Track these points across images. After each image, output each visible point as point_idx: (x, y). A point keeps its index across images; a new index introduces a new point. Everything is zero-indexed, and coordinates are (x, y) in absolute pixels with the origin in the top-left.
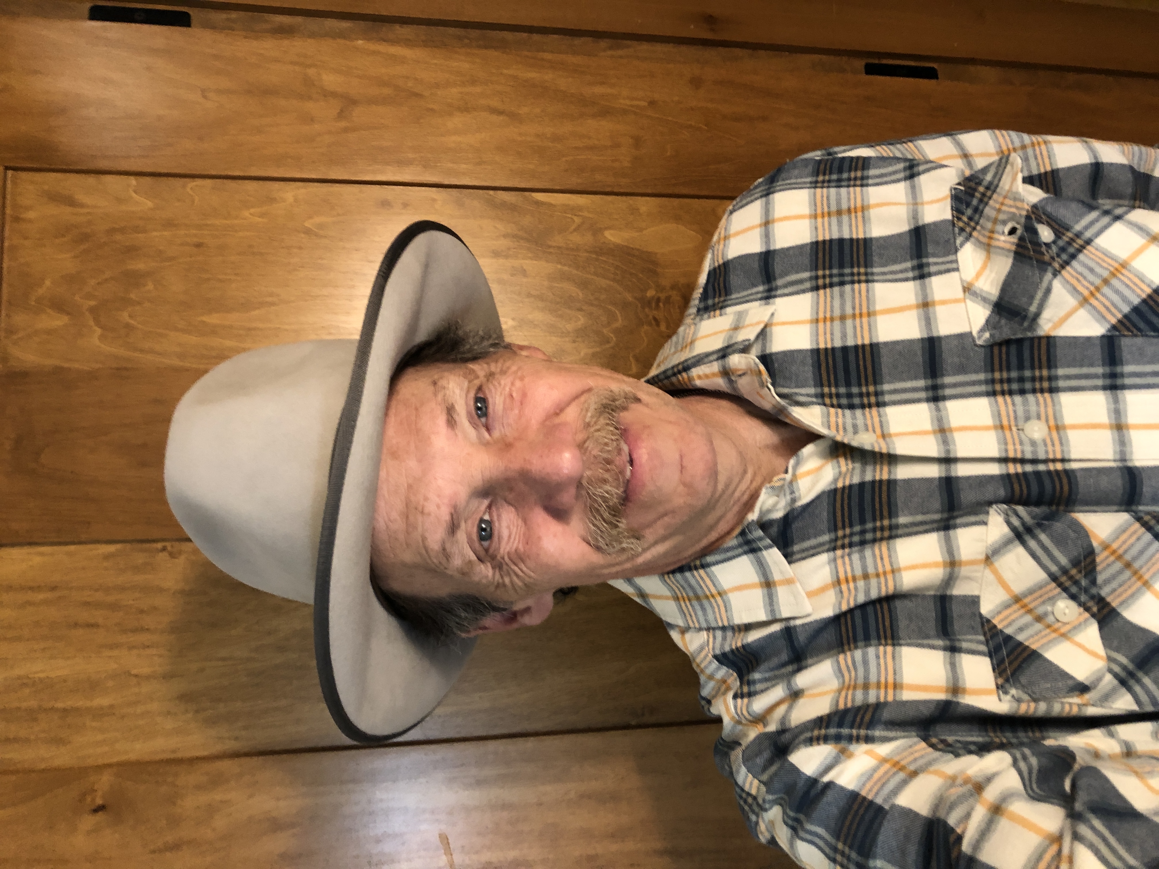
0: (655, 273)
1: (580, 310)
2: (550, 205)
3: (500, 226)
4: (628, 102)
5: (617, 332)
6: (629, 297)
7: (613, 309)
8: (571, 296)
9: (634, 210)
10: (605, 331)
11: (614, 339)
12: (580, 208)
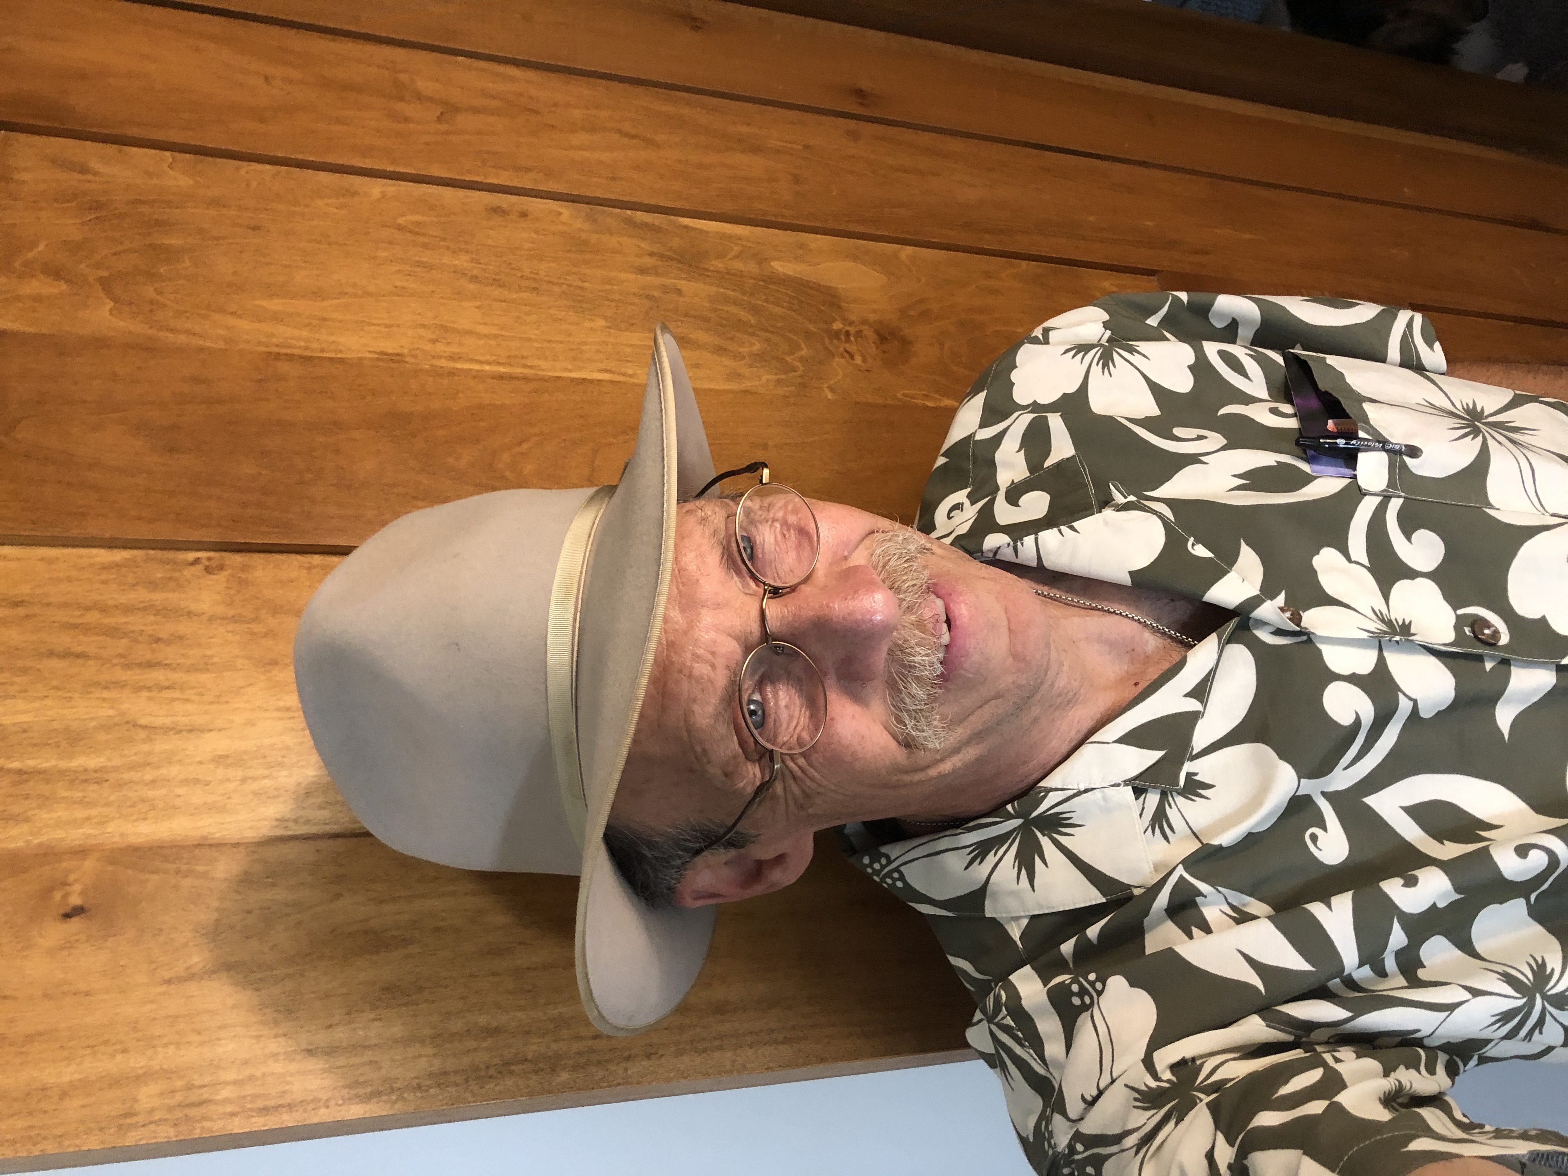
0: (840, 307)
1: (753, 334)
2: (701, 231)
3: (644, 245)
4: (779, 143)
5: (802, 360)
6: (812, 328)
7: (795, 338)
8: (740, 320)
9: (801, 246)
10: (789, 359)
11: (801, 368)
12: (739, 238)
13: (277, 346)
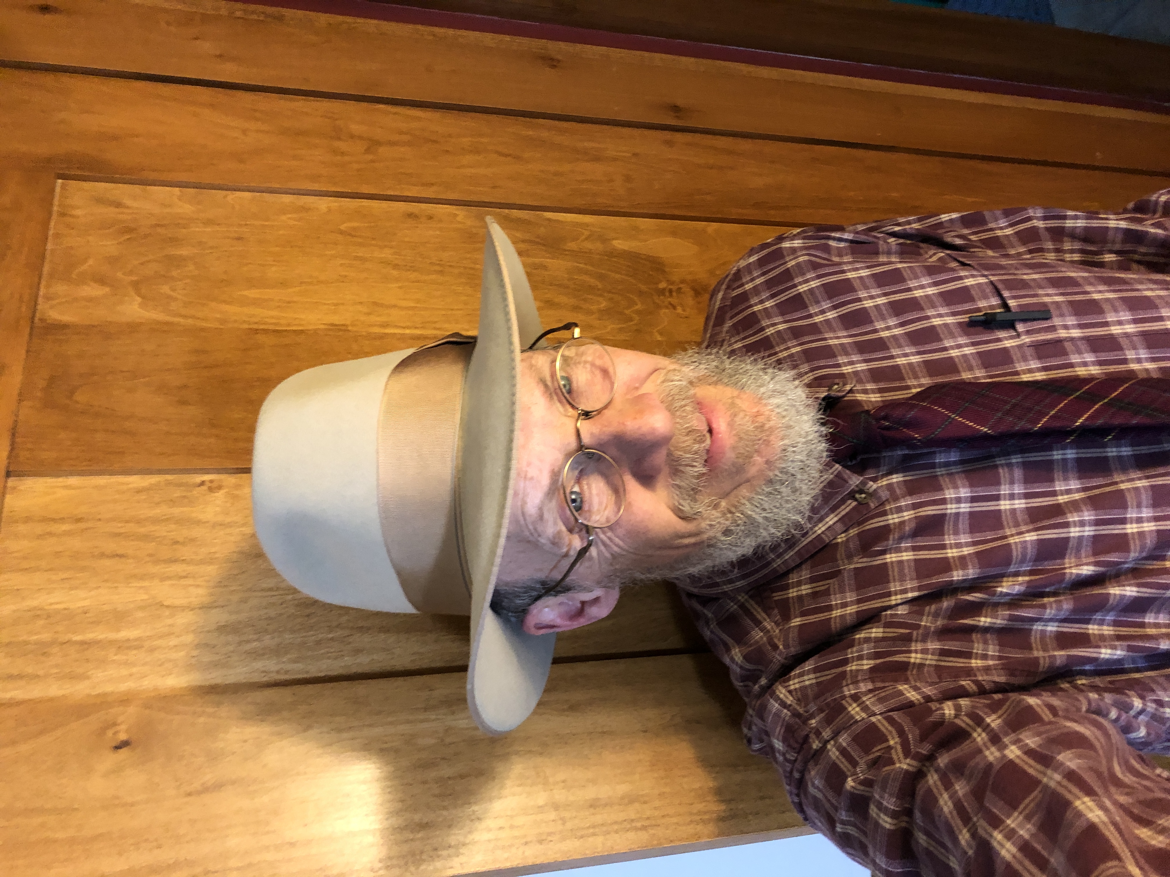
1: (601, 295)
2: (560, 221)
4: (615, 153)
5: (638, 312)
7: (632, 296)
9: (634, 228)
10: (627, 312)
12: (587, 225)
13: (256, 323)
